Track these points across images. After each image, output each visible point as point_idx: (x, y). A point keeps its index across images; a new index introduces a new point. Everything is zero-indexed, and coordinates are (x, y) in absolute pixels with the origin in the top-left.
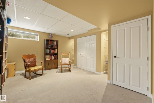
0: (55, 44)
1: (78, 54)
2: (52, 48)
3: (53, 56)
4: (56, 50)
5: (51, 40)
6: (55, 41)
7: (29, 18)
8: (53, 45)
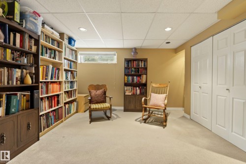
0: (143, 66)
1: (194, 86)
2: (137, 74)
3: (138, 88)
4: (144, 76)
5: (134, 60)
6: (142, 61)
7: (85, 30)
8: (138, 69)
